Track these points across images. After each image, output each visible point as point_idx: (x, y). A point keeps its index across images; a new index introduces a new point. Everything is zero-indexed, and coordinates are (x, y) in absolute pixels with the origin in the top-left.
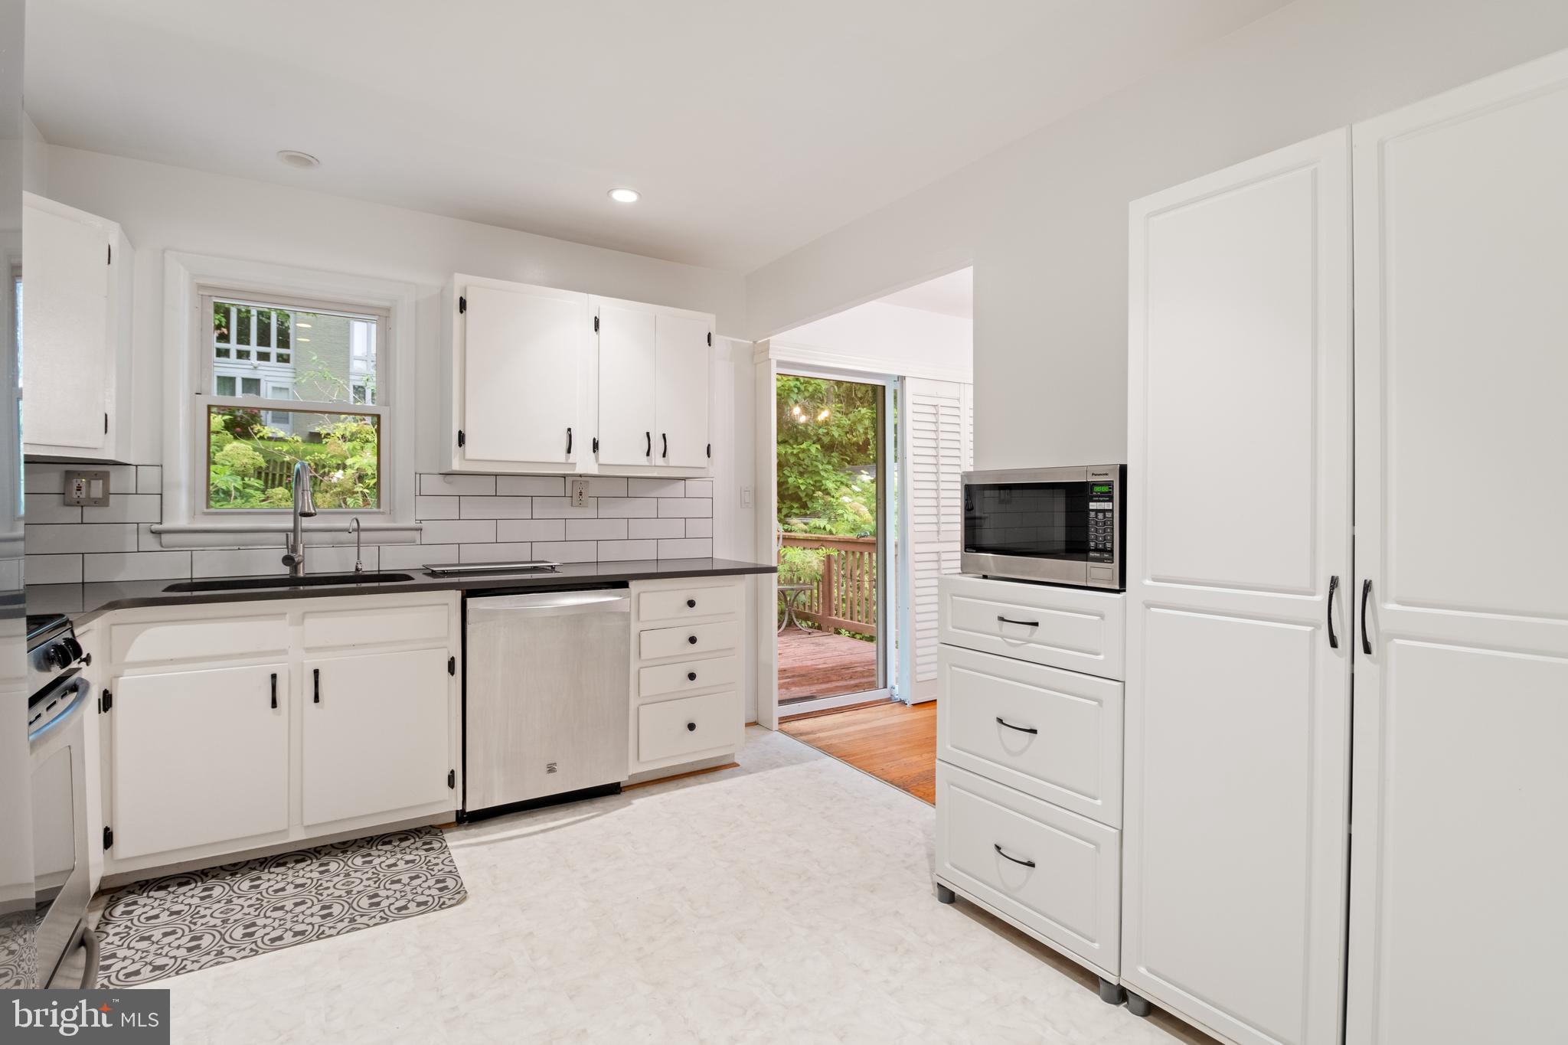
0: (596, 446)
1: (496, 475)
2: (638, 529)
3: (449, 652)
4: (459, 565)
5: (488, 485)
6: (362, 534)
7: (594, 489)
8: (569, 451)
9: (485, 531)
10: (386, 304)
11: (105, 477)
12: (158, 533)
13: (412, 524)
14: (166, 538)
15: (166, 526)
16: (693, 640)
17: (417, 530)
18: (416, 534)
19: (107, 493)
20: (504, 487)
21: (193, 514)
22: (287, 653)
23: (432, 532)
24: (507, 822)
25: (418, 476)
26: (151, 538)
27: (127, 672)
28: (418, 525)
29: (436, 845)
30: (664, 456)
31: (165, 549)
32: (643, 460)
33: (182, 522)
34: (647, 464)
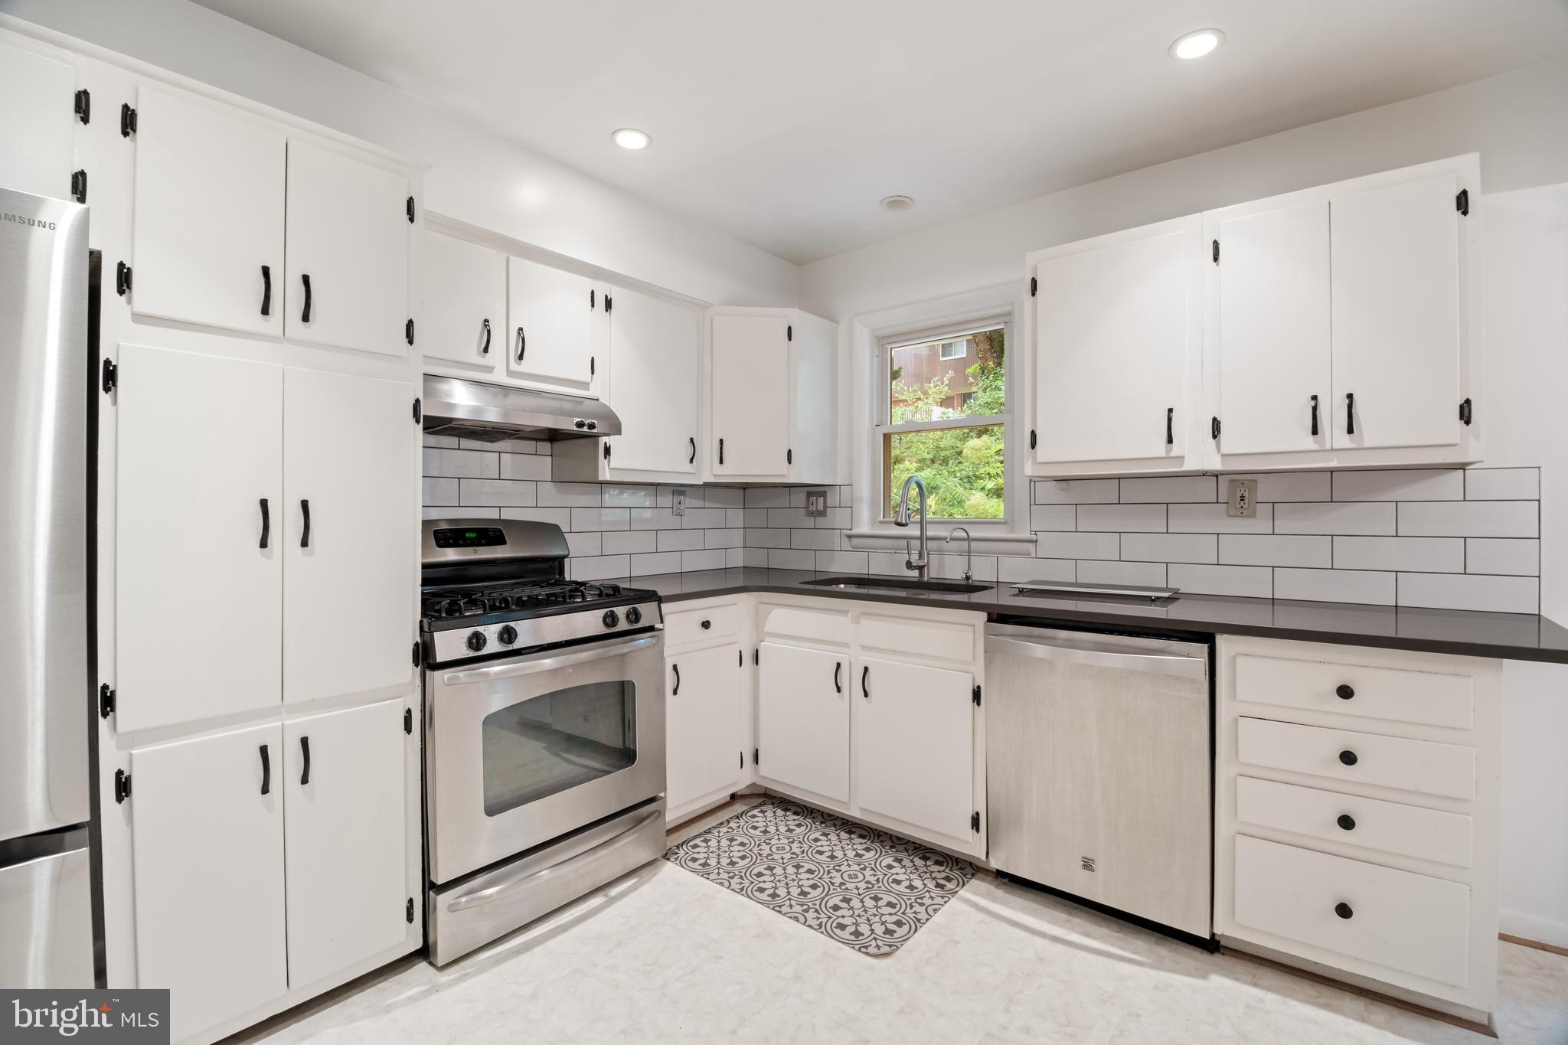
0: (1216, 427)
1: (1119, 479)
2: (1348, 553)
3: (974, 679)
4: (1076, 585)
5: (1109, 492)
6: (973, 544)
7: (1265, 491)
8: (1170, 440)
9: (1106, 547)
10: (1006, 309)
11: (823, 494)
12: (850, 537)
13: (1026, 535)
14: (855, 541)
15: (854, 531)
16: (1348, 758)
17: (1031, 541)
18: (1031, 547)
19: (825, 507)
20: (1130, 492)
21: (874, 522)
22: (849, 647)
23: (1049, 544)
24: (1033, 901)
25: (1033, 483)
26: (845, 540)
27: (767, 639)
28: (1034, 537)
29: (950, 886)
30: (1350, 430)
31: (856, 549)
32: (1308, 442)
33: (864, 528)
34: (1316, 447)
